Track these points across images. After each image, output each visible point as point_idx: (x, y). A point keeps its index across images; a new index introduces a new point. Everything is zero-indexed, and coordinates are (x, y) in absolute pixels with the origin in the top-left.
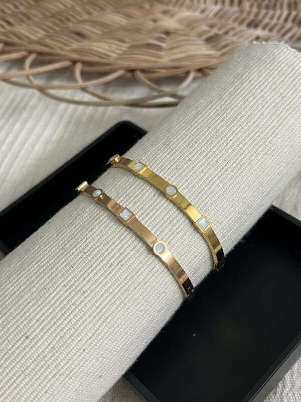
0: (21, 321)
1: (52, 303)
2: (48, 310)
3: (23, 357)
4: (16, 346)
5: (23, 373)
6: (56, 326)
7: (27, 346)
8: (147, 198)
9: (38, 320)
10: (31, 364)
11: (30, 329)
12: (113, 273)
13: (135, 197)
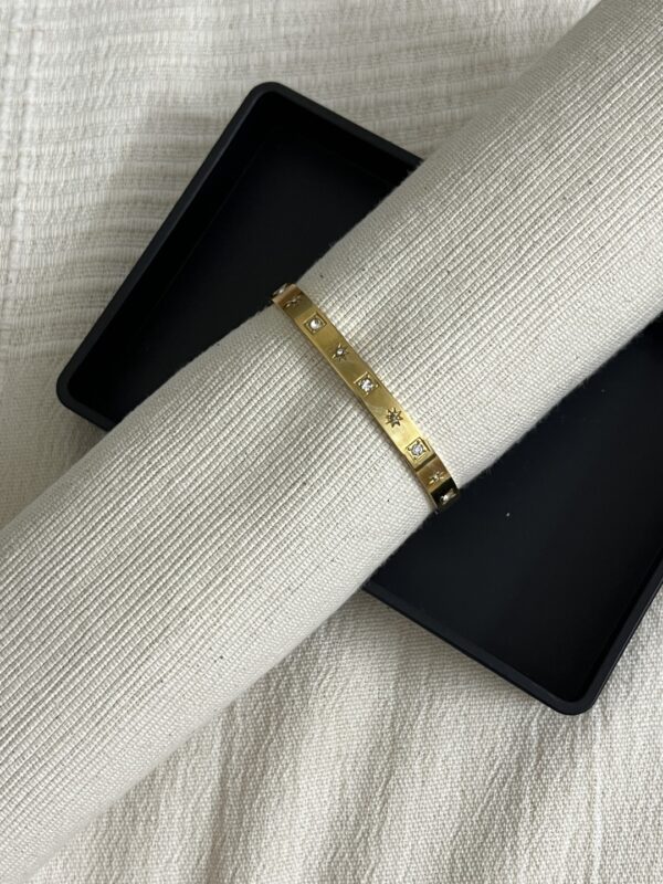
0: (296, 455)
1: (341, 429)
2: (335, 440)
3: (301, 512)
4: (289, 495)
5: (300, 535)
6: (348, 466)
7: (305, 496)
8: (505, 254)
9: (320, 456)
10: (312, 523)
11: (309, 469)
12: (440, 385)
13: (484, 251)
